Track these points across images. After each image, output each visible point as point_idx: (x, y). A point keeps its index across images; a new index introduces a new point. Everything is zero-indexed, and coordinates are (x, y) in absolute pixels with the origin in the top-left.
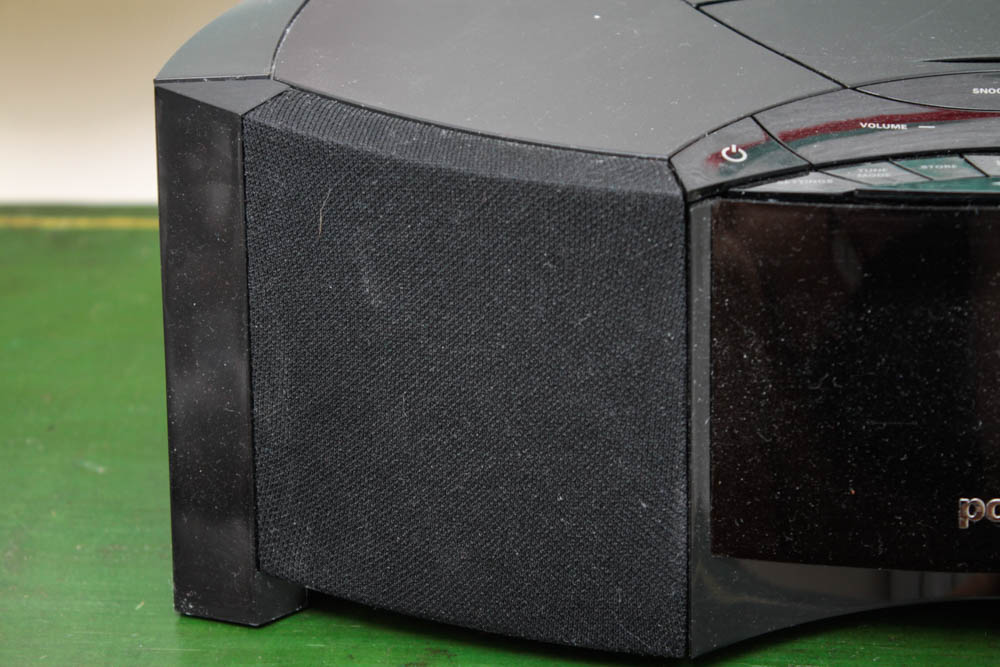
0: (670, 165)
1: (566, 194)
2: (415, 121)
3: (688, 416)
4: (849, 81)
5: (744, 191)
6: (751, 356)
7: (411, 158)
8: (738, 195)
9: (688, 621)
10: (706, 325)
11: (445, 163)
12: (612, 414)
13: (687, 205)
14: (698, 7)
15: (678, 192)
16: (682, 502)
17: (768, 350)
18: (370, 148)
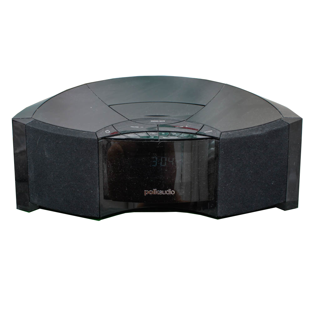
0: (96, 134)
1: (78, 138)
2: (54, 126)
3: (99, 176)
4: (130, 119)
5: (108, 138)
6: (109, 166)
7: (52, 132)
8: (107, 139)
9: (100, 211)
10: (102, 161)
11: (58, 133)
12: (86, 176)
13: (98, 140)
14: (109, 106)
15: (96, 138)
16: (98, 191)
17: (112, 165)
18: (46, 130)
